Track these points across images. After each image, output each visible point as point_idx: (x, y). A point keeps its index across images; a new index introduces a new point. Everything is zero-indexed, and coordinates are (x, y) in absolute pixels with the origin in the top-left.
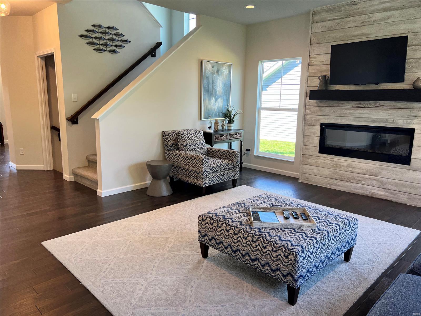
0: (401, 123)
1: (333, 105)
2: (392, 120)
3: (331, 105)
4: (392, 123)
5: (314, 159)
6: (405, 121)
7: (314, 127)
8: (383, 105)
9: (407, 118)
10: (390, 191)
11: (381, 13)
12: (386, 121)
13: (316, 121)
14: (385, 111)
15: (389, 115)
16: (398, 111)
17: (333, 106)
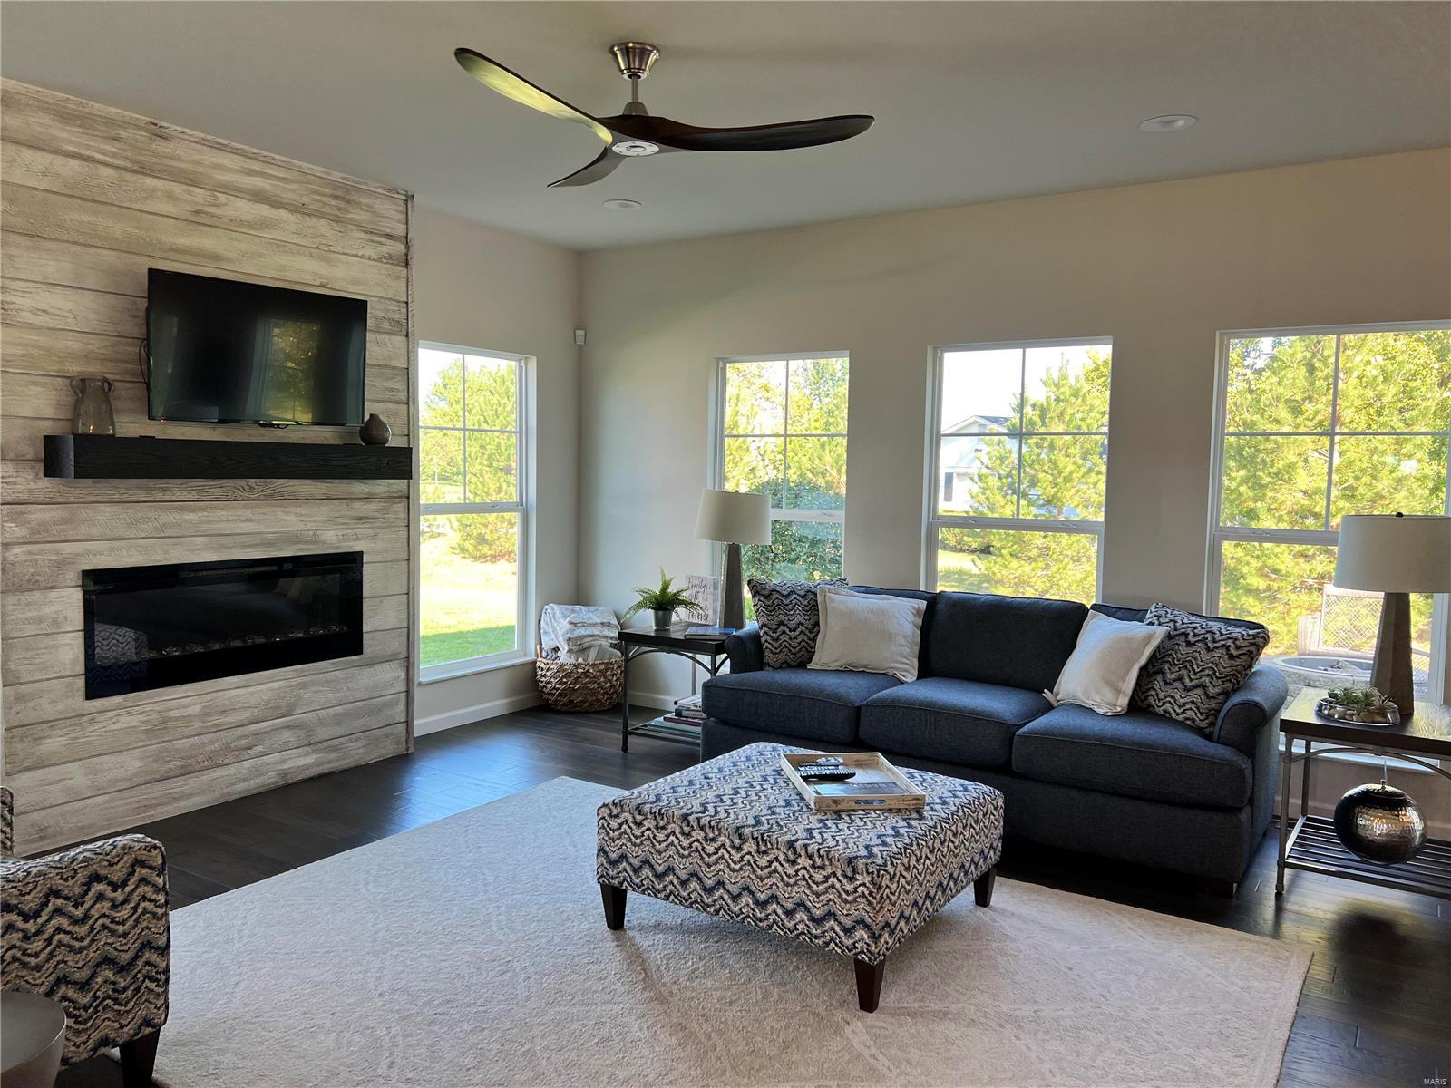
0: (332, 540)
1: (126, 497)
2: (311, 533)
3: (117, 497)
4: (311, 542)
5: (65, 731)
6: (340, 534)
7: (54, 594)
8: (285, 489)
9: (342, 524)
10: (325, 744)
11: (251, 204)
12: (296, 538)
13: (60, 564)
14: (290, 509)
15: (302, 521)
16: (322, 508)
17: (128, 500)
